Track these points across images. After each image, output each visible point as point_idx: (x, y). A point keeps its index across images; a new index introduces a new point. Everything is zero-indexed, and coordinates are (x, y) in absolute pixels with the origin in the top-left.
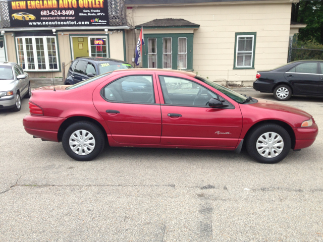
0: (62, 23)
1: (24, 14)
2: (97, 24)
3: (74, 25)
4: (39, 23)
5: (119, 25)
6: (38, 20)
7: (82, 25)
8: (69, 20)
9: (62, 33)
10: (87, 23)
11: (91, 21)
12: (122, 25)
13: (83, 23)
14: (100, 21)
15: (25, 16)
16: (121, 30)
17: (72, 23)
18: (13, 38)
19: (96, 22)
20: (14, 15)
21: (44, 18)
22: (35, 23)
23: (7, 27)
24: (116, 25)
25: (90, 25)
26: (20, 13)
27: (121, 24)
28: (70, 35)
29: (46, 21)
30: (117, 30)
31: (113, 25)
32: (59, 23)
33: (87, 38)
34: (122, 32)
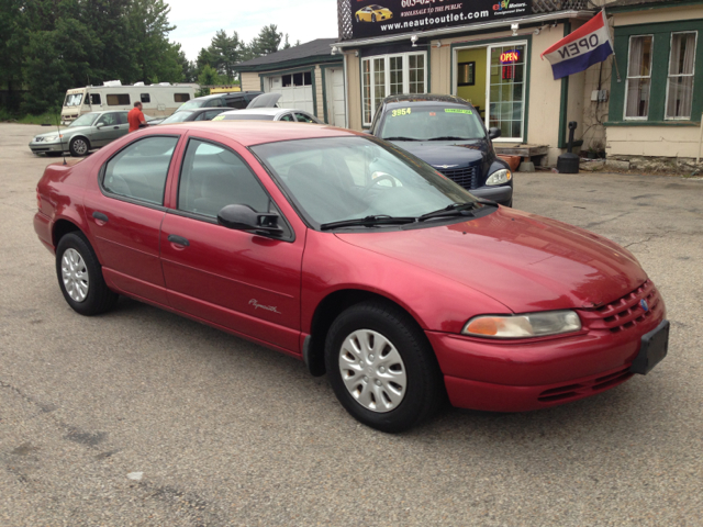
0: (437, 20)
1: (374, 9)
2: (504, 13)
3: (460, 23)
4: (398, 26)
5: (554, 10)
6: (396, 18)
7: (474, 21)
8: (449, 12)
9: (438, 43)
10: (485, 13)
11: (494, 8)
12: (562, 10)
13: (477, 15)
14: (511, 6)
15: (375, 12)
16: (560, 21)
17: (456, 18)
18: (358, 59)
19: (504, 9)
20: (359, 12)
21: (407, 14)
22: (391, 27)
23: (348, 40)
24: (547, 12)
25: (492, 17)
26: (368, 8)
27: (558, 7)
28: (453, 45)
29: (408, 19)
30: (550, 23)
31: (539, 12)
32: (432, 21)
33: (485, 48)
34: (562, 26)
